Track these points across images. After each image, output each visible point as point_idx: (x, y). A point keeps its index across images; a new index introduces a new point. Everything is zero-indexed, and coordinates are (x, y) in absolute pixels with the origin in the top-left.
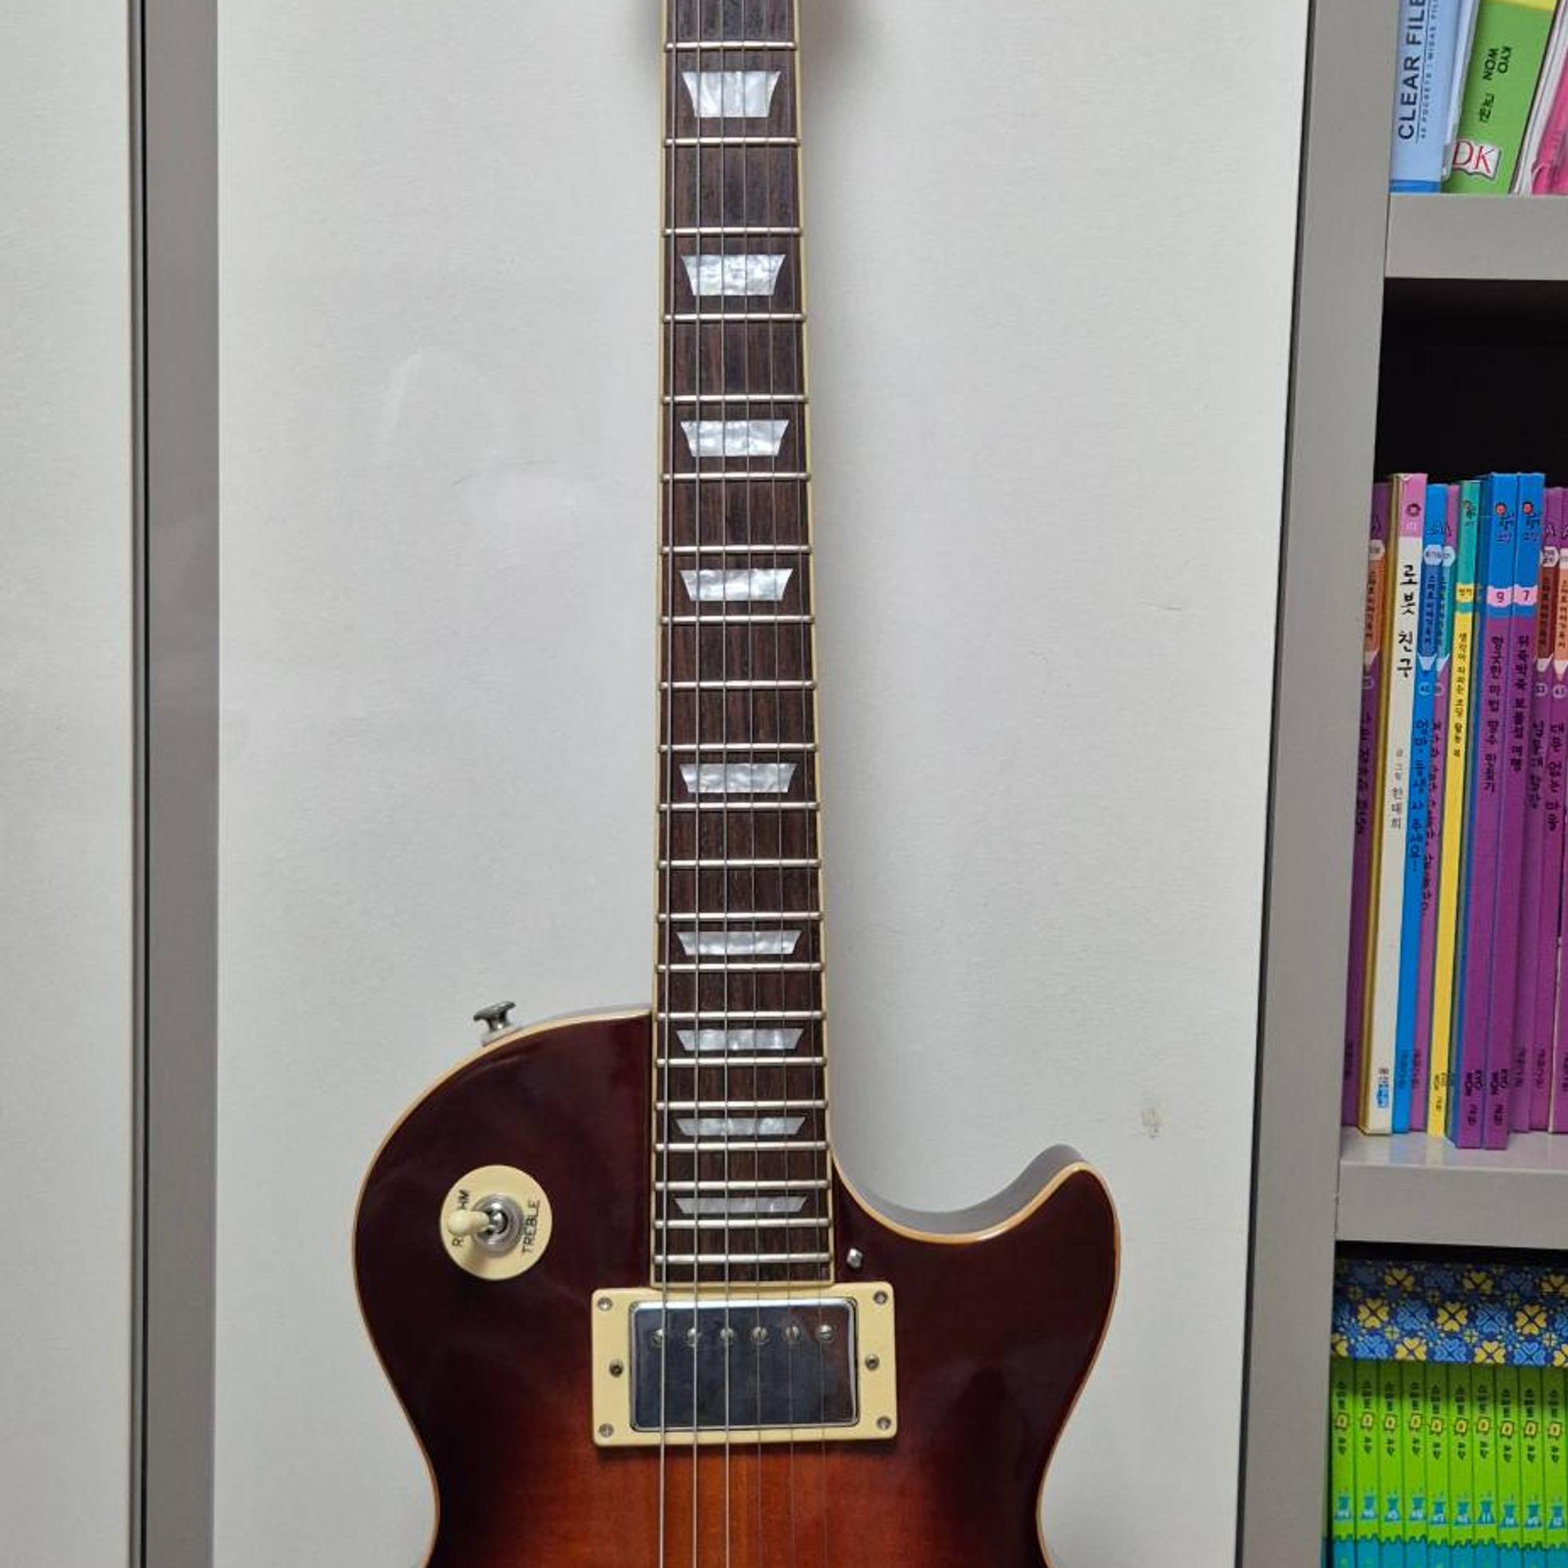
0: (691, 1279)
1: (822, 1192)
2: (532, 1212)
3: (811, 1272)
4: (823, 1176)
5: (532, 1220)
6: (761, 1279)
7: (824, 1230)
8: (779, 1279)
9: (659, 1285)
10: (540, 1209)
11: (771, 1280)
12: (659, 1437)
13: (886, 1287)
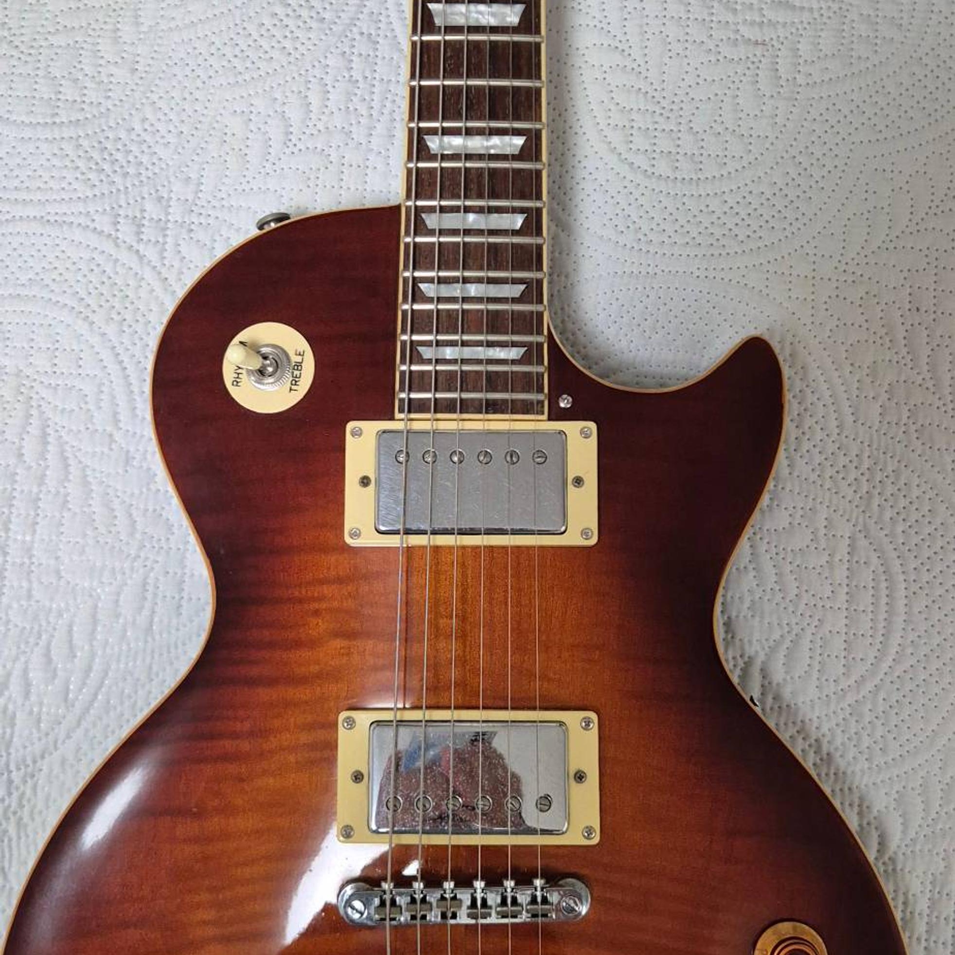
0: (428, 411)
1: (540, 346)
2: (299, 359)
3: (526, 408)
4: (540, 332)
5: (298, 366)
6: (487, 413)
7: (540, 376)
8: (502, 412)
9: (402, 416)
10: (305, 357)
11: (494, 413)
12: (398, 541)
13: (592, 426)
